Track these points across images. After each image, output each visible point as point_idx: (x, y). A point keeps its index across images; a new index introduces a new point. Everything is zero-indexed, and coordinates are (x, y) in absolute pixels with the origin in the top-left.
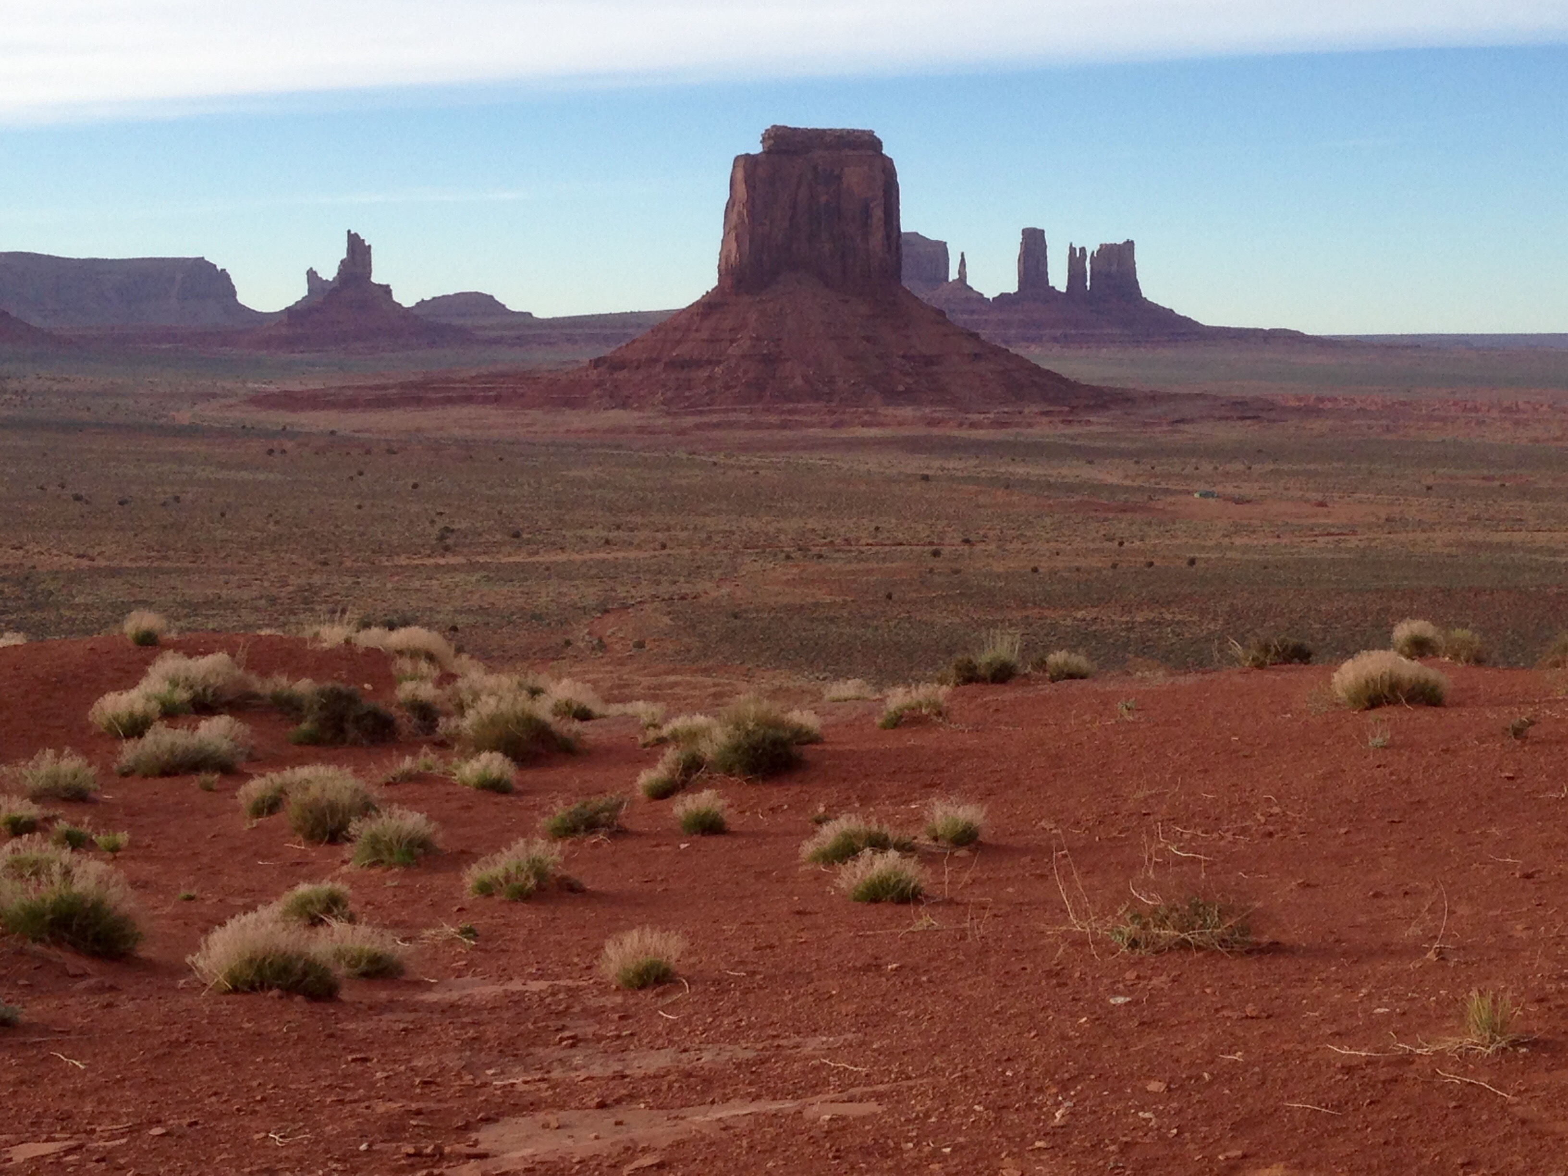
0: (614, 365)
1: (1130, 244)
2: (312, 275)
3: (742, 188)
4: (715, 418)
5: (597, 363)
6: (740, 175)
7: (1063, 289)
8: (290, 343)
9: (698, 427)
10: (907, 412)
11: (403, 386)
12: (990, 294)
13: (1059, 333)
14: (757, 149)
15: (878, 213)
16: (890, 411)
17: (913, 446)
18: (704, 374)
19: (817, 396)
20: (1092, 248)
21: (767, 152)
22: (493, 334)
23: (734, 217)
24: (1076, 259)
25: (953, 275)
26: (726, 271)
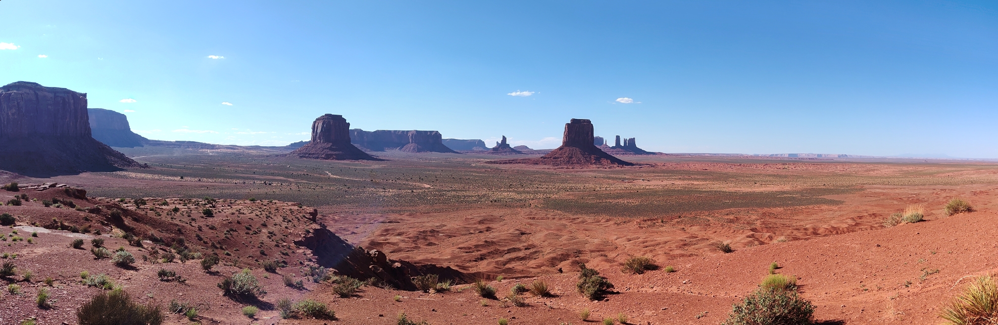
0: (544, 158)
1: (634, 138)
2: (497, 142)
3: (567, 129)
4: (561, 167)
5: (542, 157)
6: (567, 127)
7: (623, 145)
8: (493, 153)
9: (558, 168)
10: (594, 166)
11: (509, 160)
12: (611, 146)
13: (622, 153)
14: (570, 122)
15: (590, 133)
16: (591, 166)
17: (595, 171)
18: (559, 159)
19: (578, 163)
20: (628, 139)
21: (571, 123)
22: (525, 152)
23: (565, 133)
24: (625, 141)
25: (604, 143)
26: (563, 143)
